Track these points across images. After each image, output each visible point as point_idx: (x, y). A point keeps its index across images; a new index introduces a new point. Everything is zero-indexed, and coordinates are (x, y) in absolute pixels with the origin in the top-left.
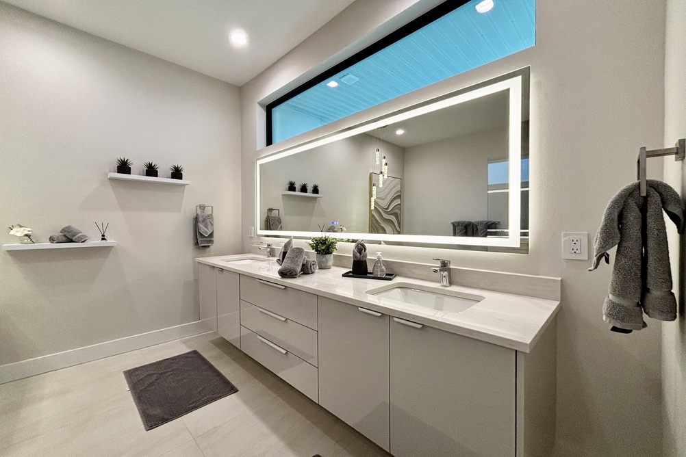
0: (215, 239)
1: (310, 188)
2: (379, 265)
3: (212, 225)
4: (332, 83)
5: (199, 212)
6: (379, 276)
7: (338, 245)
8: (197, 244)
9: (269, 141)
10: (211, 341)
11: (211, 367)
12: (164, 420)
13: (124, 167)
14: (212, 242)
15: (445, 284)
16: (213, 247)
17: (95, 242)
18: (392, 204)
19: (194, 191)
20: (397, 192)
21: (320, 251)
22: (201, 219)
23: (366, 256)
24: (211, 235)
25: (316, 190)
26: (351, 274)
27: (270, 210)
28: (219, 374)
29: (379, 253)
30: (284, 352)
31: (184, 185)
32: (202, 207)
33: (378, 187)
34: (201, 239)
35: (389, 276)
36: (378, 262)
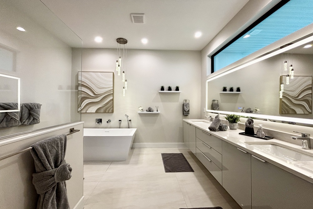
0: (190, 112)
1: (235, 89)
2: (261, 131)
3: (189, 107)
4: (246, 36)
5: (185, 102)
6: (261, 137)
7: (241, 119)
8: (184, 114)
9: (213, 71)
10: (188, 152)
11: (186, 161)
12: (170, 172)
13: (162, 89)
14: (189, 113)
15: (305, 147)
16: (189, 115)
17: (155, 112)
18: (303, 93)
19: (183, 95)
20: (309, 85)
21: (230, 121)
22: (185, 105)
23: (253, 125)
24: (189, 111)
25: (238, 90)
26: (244, 134)
27: (214, 101)
28: (188, 164)
29: (261, 125)
30: (210, 161)
31: (179, 93)
32: (186, 101)
33: (285, 85)
34: (185, 113)
35: (267, 138)
36: (260, 129)
